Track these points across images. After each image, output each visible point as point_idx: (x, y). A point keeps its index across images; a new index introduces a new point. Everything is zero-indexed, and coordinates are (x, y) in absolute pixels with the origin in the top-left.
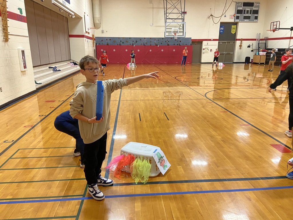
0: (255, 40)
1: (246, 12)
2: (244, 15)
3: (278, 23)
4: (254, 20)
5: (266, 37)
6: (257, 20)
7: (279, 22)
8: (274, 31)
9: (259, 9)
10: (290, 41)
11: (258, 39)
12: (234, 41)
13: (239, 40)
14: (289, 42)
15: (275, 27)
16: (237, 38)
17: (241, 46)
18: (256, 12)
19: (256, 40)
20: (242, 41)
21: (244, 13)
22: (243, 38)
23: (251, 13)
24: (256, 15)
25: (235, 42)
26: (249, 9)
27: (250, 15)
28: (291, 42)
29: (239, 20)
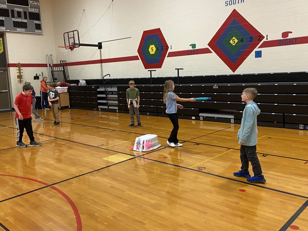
0: (45, 65)
1: (16, 15)
2: (13, 19)
3: (76, 33)
4: (36, 31)
5: (63, 61)
6: (40, 31)
7: (76, 31)
8: (72, 48)
9: (39, 11)
10: (101, 66)
11: (50, 65)
12: (4, 68)
13: (14, 65)
14: (100, 68)
15: (72, 41)
16: (10, 63)
17: (20, 77)
18: (36, 16)
19: (47, 66)
20: (22, 68)
21: (13, 16)
22: (21, 63)
23: (26, 18)
24: (37, 22)
25: (7, 70)
26: (21, 10)
27: (25, 21)
28: (103, 68)
29: (4, 28)
